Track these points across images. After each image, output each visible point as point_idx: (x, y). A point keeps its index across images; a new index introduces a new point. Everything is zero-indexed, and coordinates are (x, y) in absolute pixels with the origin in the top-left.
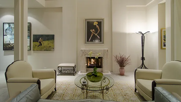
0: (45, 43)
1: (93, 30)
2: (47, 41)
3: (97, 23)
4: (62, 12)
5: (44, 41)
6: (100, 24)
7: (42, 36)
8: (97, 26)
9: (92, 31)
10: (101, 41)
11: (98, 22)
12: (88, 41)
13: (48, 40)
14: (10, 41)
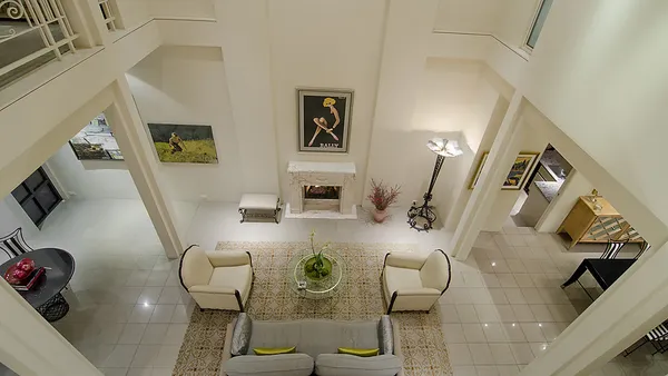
0: (190, 146)
1: (322, 119)
2: (193, 142)
3: (334, 102)
4: (222, 59)
5: (185, 140)
6: (340, 104)
7: (175, 128)
8: (333, 110)
9: (319, 121)
10: (340, 146)
11: (335, 98)
12: (306, 145)
13: (196, 138)
14: (88, 138)
